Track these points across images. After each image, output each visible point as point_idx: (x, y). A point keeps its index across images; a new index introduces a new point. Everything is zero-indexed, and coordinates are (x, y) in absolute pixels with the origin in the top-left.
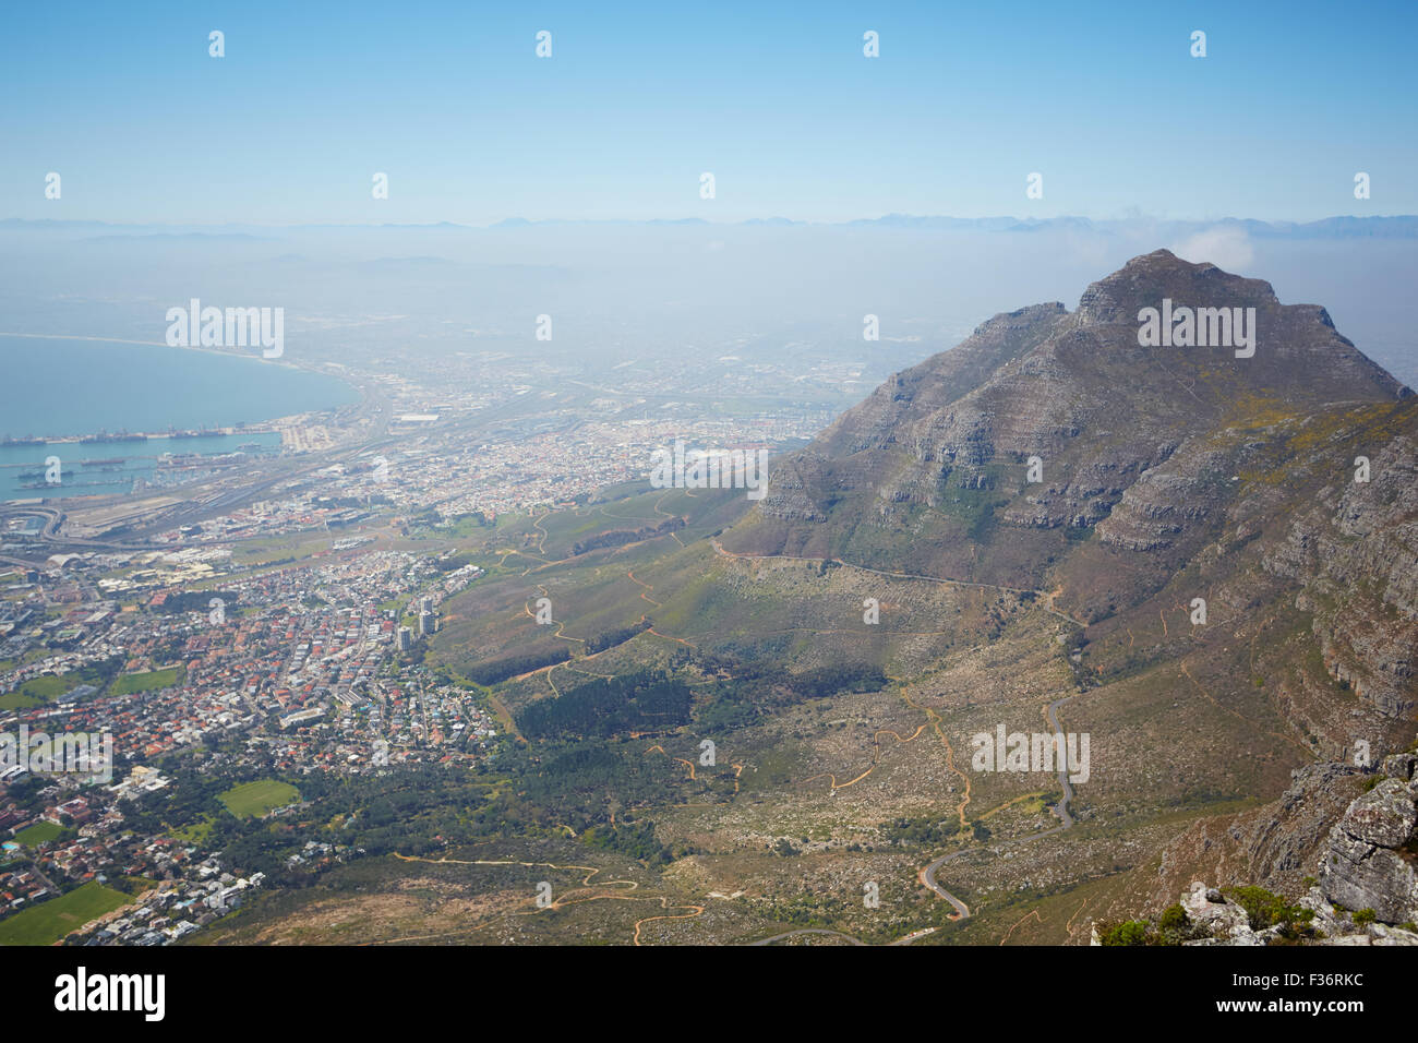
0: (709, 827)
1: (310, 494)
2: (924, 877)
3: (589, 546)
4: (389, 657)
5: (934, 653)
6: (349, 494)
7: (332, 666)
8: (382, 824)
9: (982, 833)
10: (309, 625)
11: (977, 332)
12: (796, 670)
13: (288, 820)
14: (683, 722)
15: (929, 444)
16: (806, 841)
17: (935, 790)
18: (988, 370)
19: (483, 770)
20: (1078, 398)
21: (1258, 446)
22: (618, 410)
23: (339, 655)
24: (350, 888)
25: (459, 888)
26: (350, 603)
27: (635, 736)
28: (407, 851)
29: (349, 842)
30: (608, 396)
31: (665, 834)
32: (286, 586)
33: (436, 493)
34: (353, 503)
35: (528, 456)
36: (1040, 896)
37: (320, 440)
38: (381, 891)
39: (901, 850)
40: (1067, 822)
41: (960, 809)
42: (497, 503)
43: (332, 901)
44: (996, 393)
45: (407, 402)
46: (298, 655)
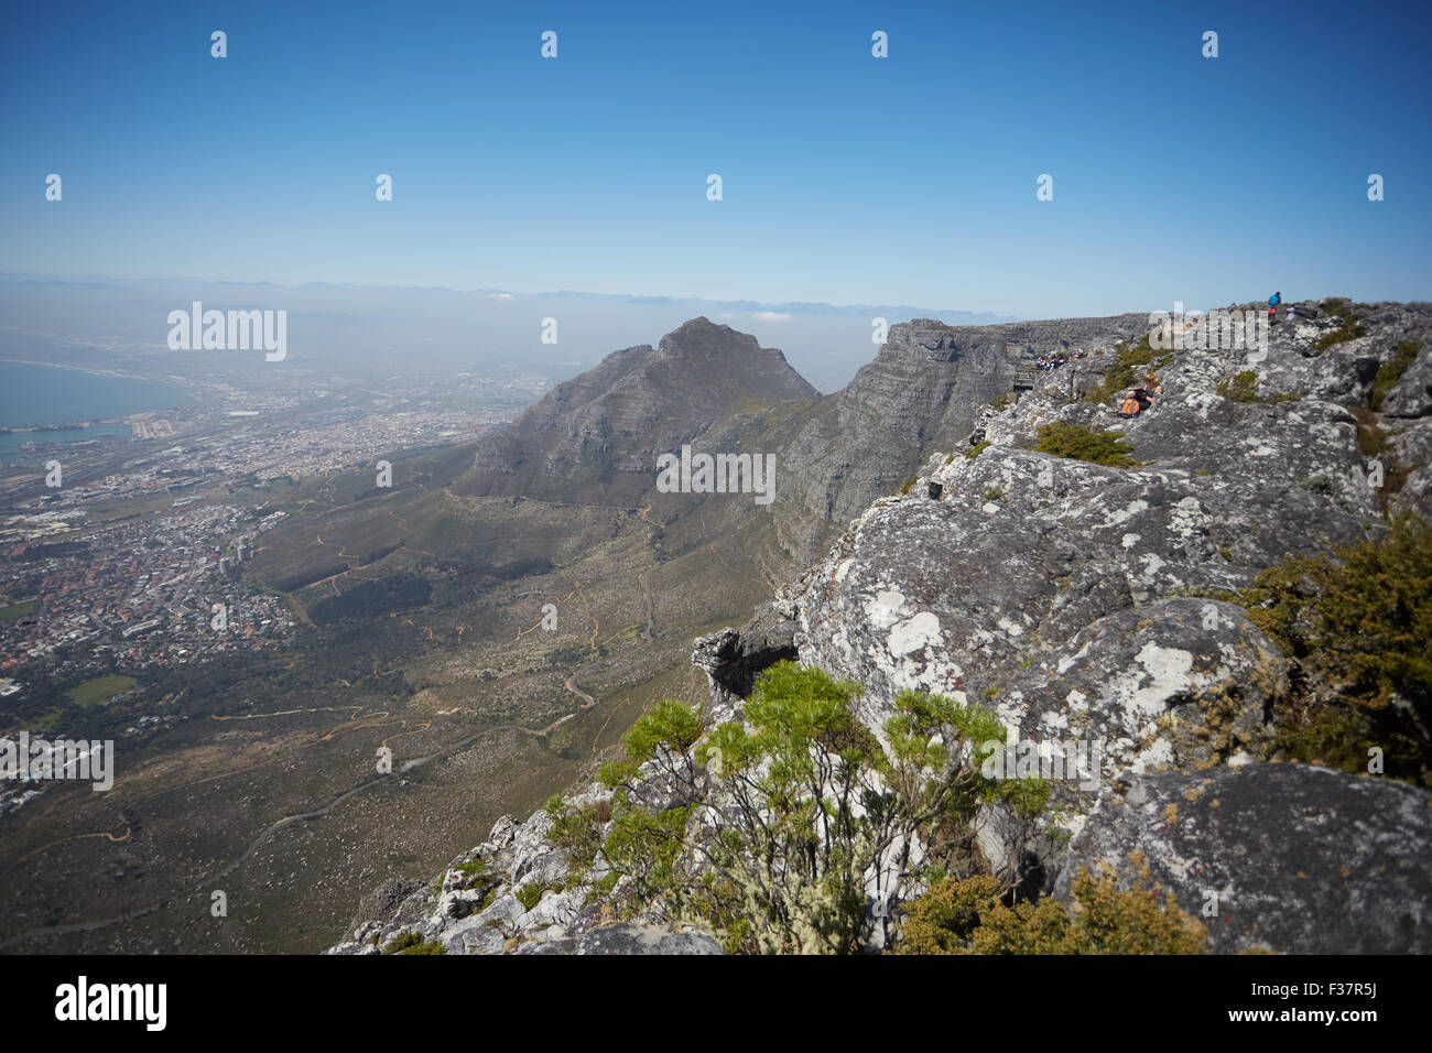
0: (440, 669)
1: (155, 468)
2: (568, 685)
3: (366, 495)
4: (213, 579)
5: (580, 548)
6: (188, 467)
7: (168, 589)
8: (204, 696)
9: (604, 652)
10: (150, 561)
11: (604, 361)
12: (499, 565)
13: (127, 704)
14: (426, 604)
15: (575, 427)
16: (500, 670)
17: (578, 630)
18: (611, 384)
19: (283, 649)
20: (658, 399)
21: (750, 425)
22: (389, 407)
23: (174, 581)
24: (176, 745)
25: (260, 734)
26: (184, 543)
27: (393, 615)
28: (221, 713)
29: (176, 712)
30: (384, 397)
31: (411, 676)
32: (131, 535)
33: (256, 463)
34: (191, 473)
35: (326, 437)
36: (633, 687)
37: (165, 430)
38: (199, 745)
39: (557, 669)
40: (650, 640)
41: (592, 640)
42: (302, 469)
43: (158, 758)
44: (613, 396)
45: (234, 403)
46: (139, 584)
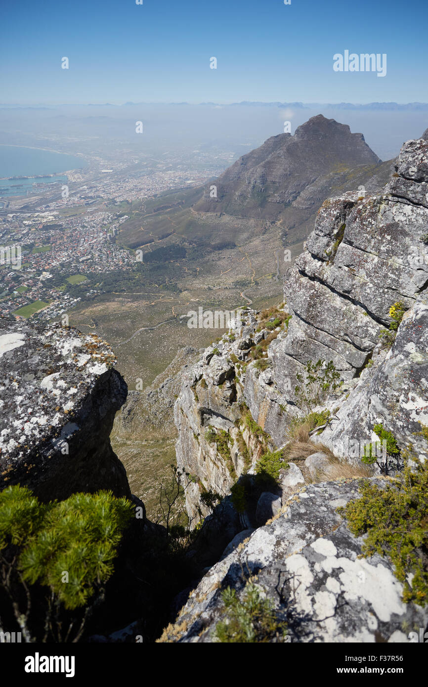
0: (191, 284)
1: (79, 195)
2: (242, 295)
3: (158, 210)
4: (106, 242)
5: (248, 238)
6: (90, 195)
7: (91, 245)
8: (109, 285)
9: (257, 283)
10: (83, 233)
11: (265, 143)
12: (213, 243)
13: (85, 285)
14: (184, 258)
15: (249, 179)
16: (214, 287)
17: (246, 273)
18: (267, 155)
19: (134, 271)
20: (291, 164)
21: (338, 178)
22: (164, 168)
23: (93, 241)
24: (103, 301)
25: (130, 300)
26: (94, 227)
27: (172, 261)
28: (116, 292)
29: (101, 290)
30: (162, 164)
31: (180, 286)
32: (76, 222)
33: (114, 194)
34: (91, 198)
35: (140, 183)
36: (269, 298)
37: (79, 178)
38: (111, 301)
39: (237, 288)
40: (277, 280)
41: (252, 278)
42: (132, 197)
43: (98, 304)
44: (269, 162)
45: (103, 166)
46: (82, 242)
